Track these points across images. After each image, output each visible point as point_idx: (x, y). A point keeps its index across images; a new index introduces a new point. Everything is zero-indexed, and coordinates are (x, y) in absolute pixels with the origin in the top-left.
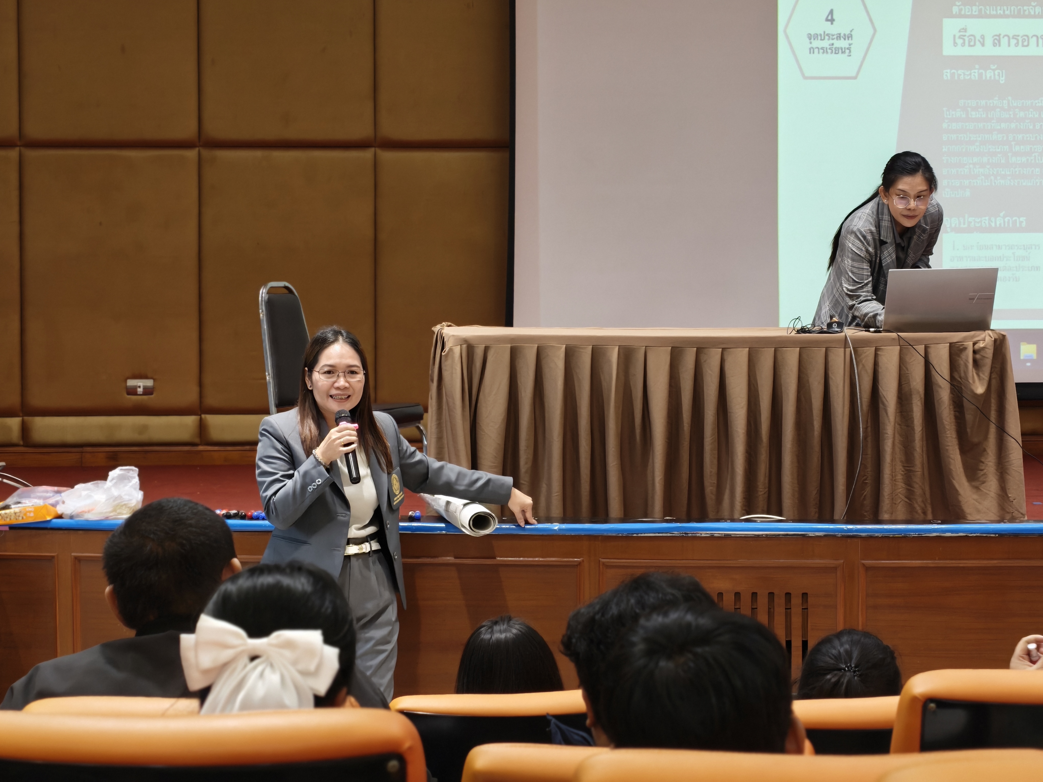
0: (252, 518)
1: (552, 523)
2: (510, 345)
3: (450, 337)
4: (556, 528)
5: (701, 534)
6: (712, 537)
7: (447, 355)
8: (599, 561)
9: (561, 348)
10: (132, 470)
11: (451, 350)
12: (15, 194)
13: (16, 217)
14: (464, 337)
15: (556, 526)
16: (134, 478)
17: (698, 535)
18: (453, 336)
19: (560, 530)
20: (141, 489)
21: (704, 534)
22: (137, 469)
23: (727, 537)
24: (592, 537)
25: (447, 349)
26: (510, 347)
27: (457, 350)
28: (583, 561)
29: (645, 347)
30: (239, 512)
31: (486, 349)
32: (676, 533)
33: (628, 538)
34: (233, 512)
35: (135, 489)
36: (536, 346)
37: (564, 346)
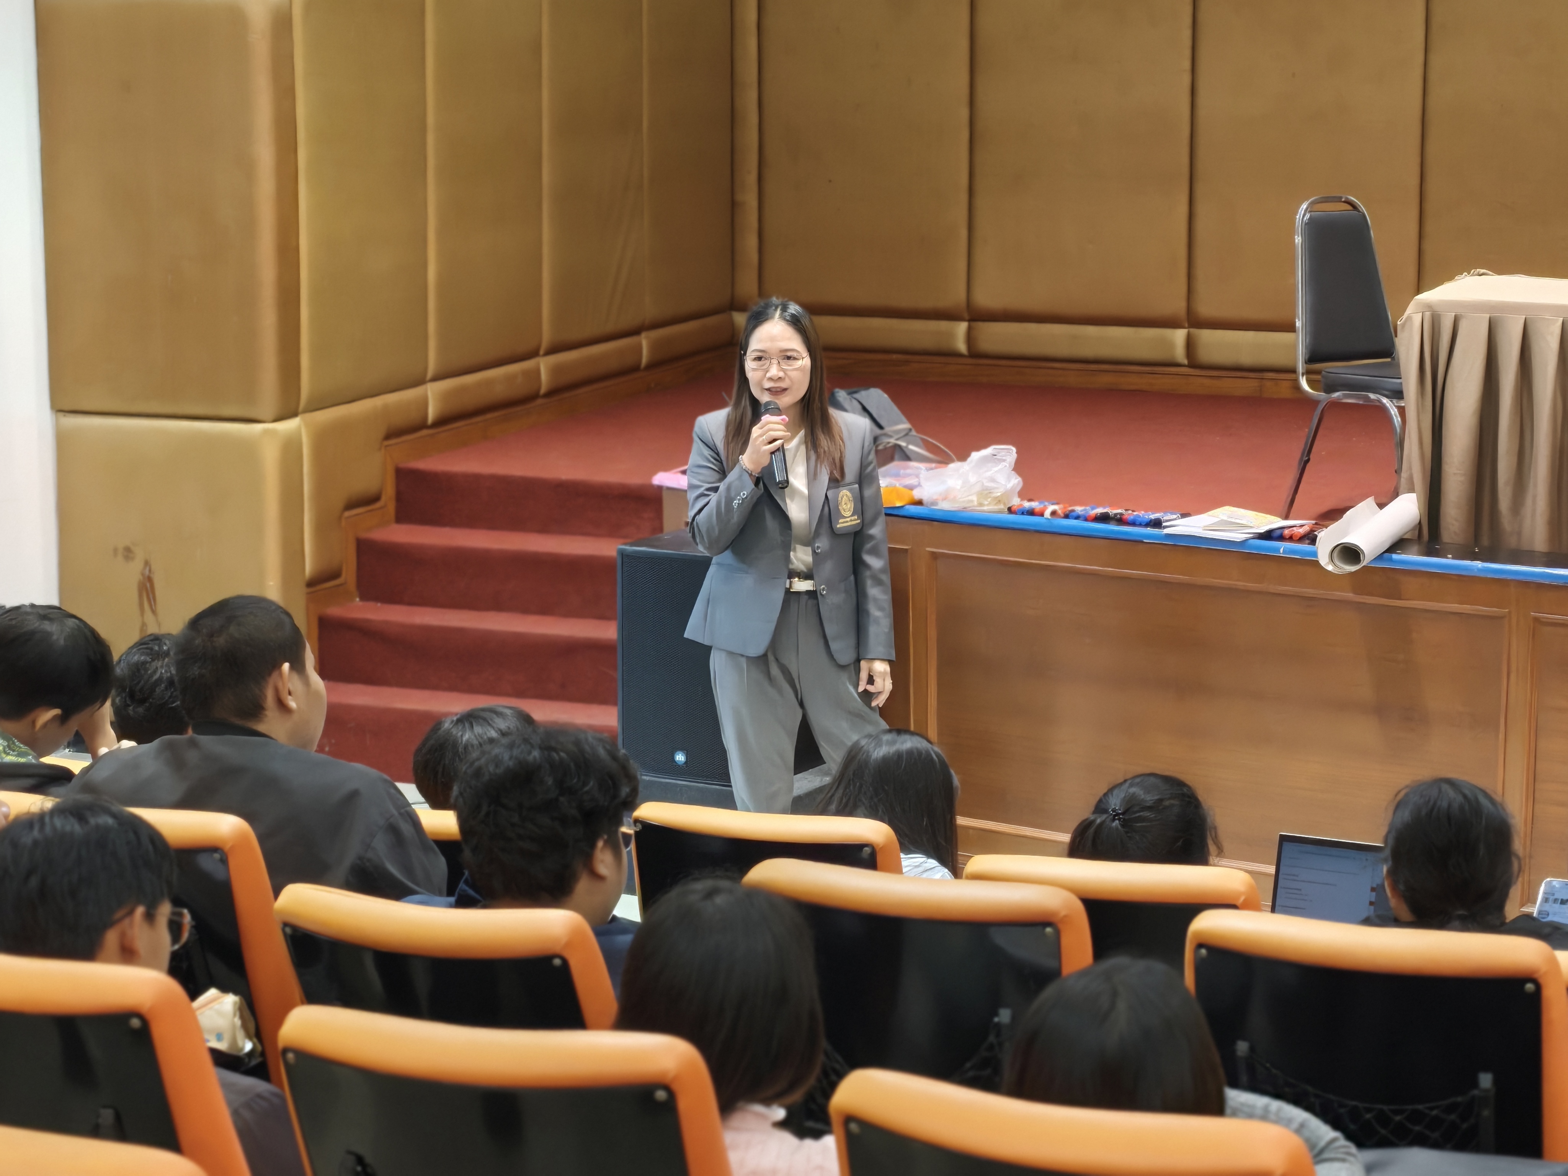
1: (1474, 559)
2: (1488, 316)
4: (1477, 567)
7: (1403, 325)
8: (1530, 615)
9: (1553, 321)
10: (1009, 449)
11: (1409, 318)
12: (1187, 33)
13: (1187, 64)
16: (1009, 459)
19: (1481, 570)
22: (1014, 449)
24: (1522, 584)
26: (1489, 317)
27: (1417, 321)
28: (1510, 612)
31: (1457, 319)
36: (1524, 317)
37: (1562, 319)
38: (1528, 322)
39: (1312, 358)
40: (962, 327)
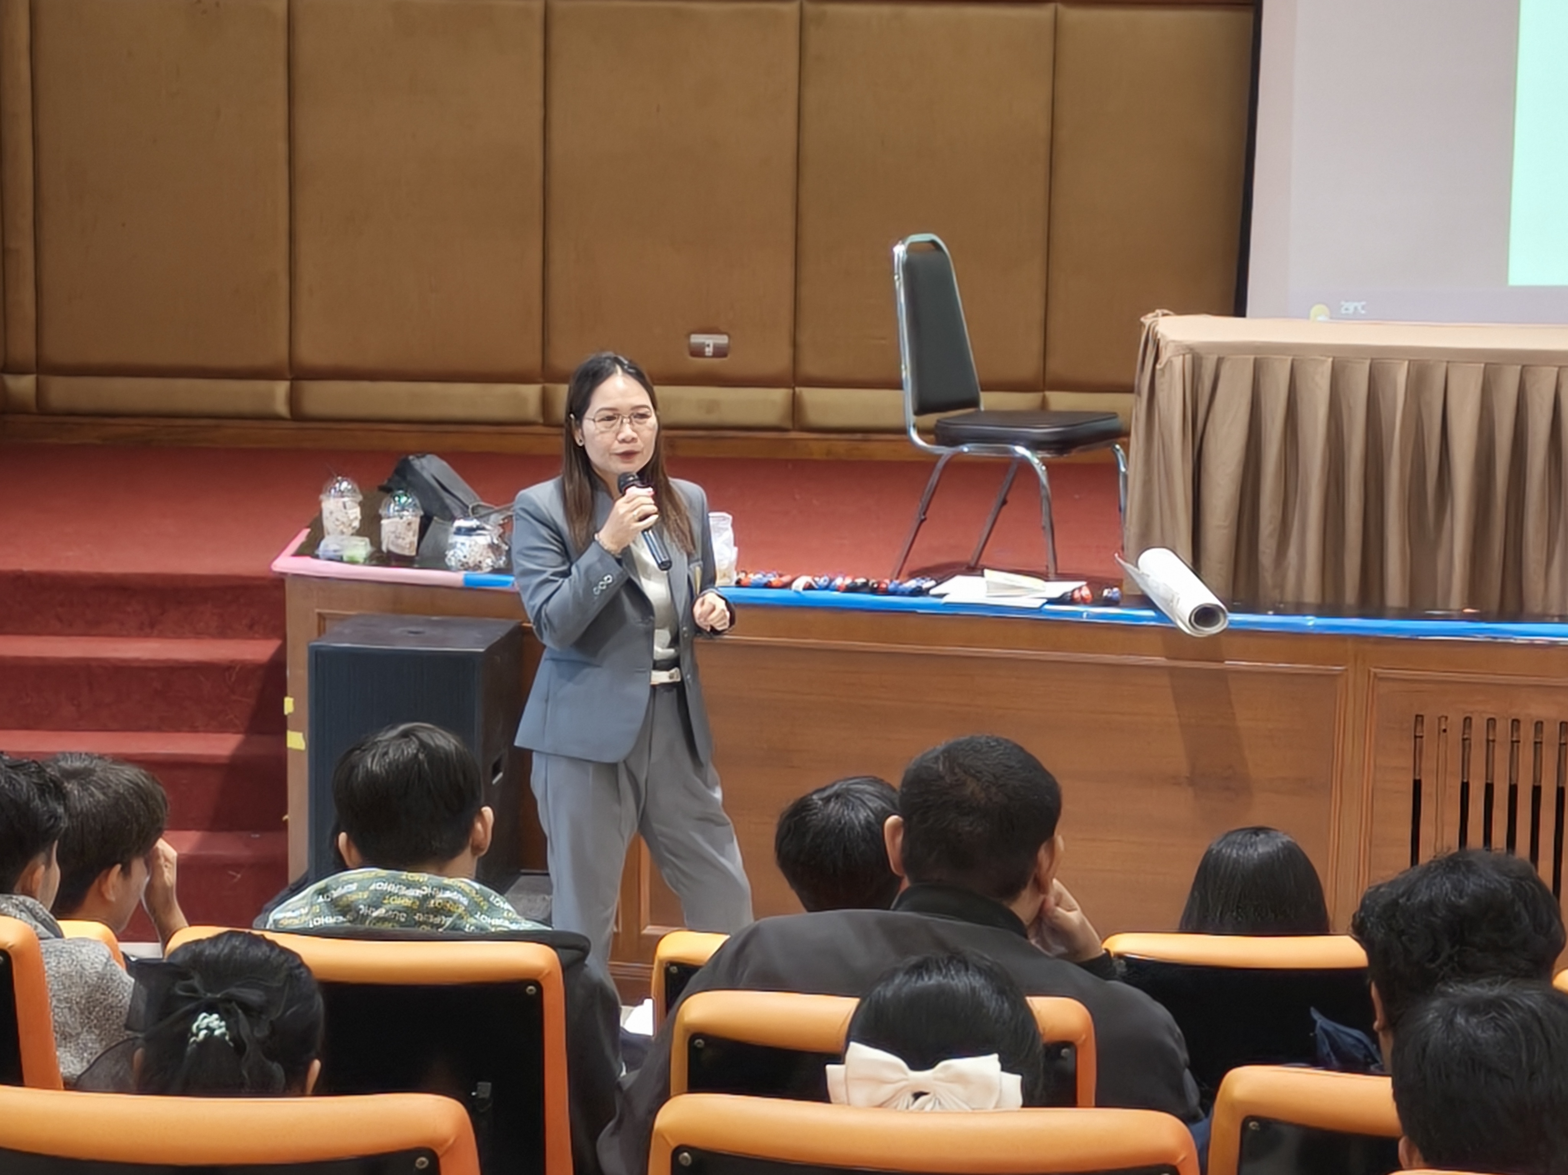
0: (887, 592)
1: (1305, 615)
2: (1252, 357)
3: (1167, 343)
4: (1310, 623)
5: (1515, 639)
6: (1532, 645)
7: (1163, 370)
8: (1369, 671)
9: (1323, 362)
10: (724, 519)
11: (1169, 362)
14: (1188, 343)
15: (1311, 621)
16: (727, 529)
17: (1512, 641)
18: (1173, 341)
19: (1316, 626)
20: (735, 545)
21: (1521, 640)
22: (730, 517)
23: (1553, 645)
24: (1361, 638)
25: (1163, 359)
27: (1178, 362)
28: (1346, 670)
29: (1445, 364)
30: (868, 581)
31: (1220, 361)
32: (1480, 638)
33: (1413, 640)
34: (860, 581)
35: (727, 545)
36: (1290, 358)
37: (1330, 360)
38: (1295, 363)
39: (921, 409)
40: (282, 388)
